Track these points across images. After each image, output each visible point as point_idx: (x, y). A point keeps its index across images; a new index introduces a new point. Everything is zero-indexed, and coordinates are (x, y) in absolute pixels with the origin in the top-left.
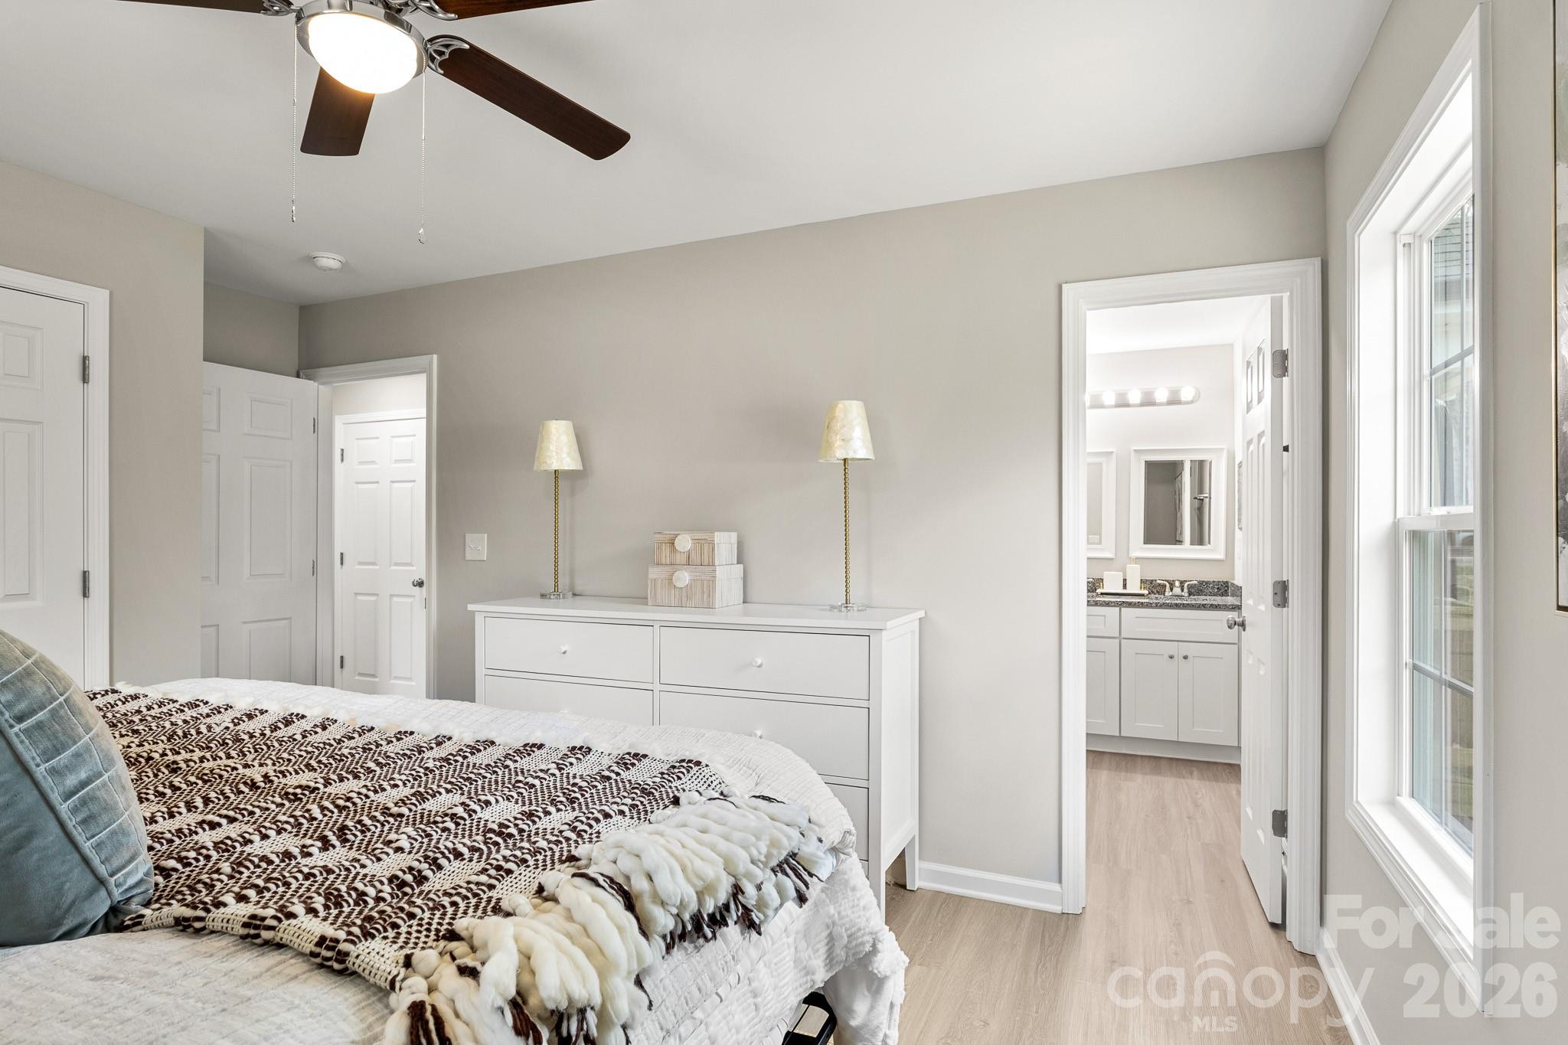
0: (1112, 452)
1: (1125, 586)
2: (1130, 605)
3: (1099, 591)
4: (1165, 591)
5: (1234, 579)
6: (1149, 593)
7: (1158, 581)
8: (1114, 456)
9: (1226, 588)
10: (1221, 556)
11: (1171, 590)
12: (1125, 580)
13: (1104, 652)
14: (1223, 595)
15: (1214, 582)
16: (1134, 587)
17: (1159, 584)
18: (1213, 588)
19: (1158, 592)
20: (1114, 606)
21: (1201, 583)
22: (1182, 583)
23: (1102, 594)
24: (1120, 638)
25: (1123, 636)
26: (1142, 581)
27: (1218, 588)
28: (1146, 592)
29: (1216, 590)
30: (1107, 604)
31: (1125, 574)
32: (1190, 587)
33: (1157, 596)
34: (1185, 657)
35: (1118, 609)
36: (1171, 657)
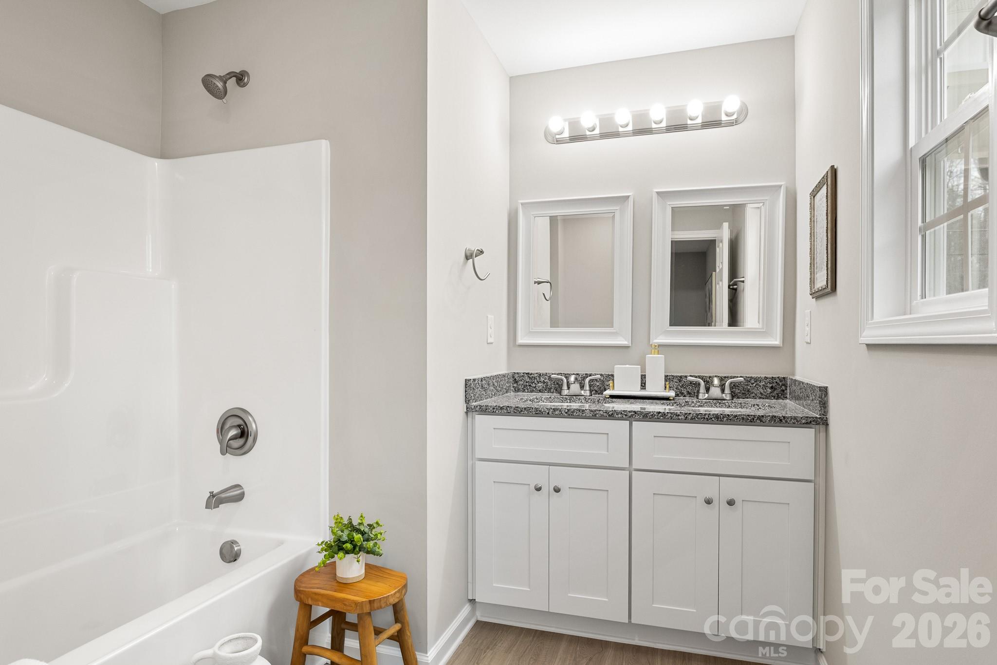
0: (628, 197)
1: (643, 386)
2: (646, 417)
3: (608, 393)
4: (698, 392)
5: (794, 374)
6: (677, 395)
7: (690, 378)
8: (631, 200)
9: (783, 388)
10: (776, 341)
11: (708, 390)
12: (643, 377)
13: (608, 491)
14: (778, 398)
15: (766, 378)
16: (656, 388)
17: (691, 383)
18: (765, 387)
19: (689, 393)
20: (621, 419)
21: (748, 380)
22: (722, 379)
23: (612, 397)
24: (630, 470)
25: (634, 466)
26: (667, 378)
27: (772, 388)
28: (672, 394)
29: (769, 390)
30: (611, 416)
31: (643, 369)
32: (733, 386)
33: (687, 399)
34: (731, 503)
35: (628, 422)
36: (709, 502)
